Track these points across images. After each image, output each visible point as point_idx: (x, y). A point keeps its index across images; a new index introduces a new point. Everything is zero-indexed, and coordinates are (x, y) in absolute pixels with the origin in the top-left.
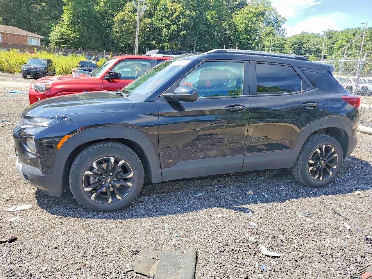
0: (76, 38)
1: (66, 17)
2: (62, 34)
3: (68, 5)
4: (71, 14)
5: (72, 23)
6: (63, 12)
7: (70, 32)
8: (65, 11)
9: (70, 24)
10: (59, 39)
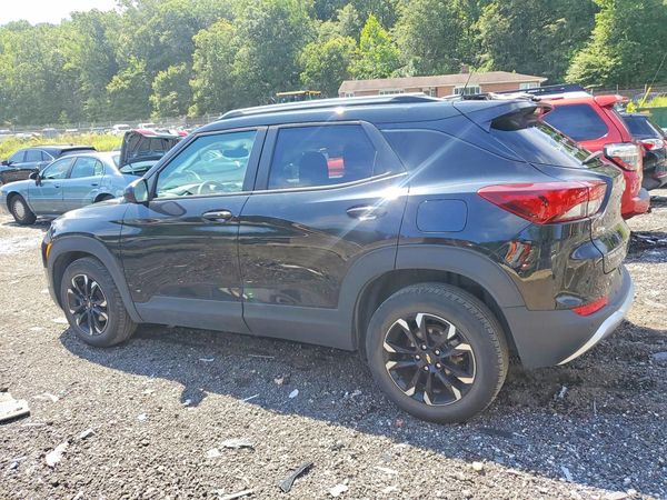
0: (615, 67)
1: (599, 32)
2: (589, 66)
3: (606, 8)
4: (609, 24)
5: (611, 41)
6: (594, 25)
7: (604, 59)
8: (599, 22)
9: (607, 43)
10: (582, 76)
